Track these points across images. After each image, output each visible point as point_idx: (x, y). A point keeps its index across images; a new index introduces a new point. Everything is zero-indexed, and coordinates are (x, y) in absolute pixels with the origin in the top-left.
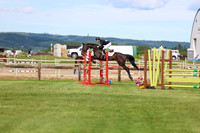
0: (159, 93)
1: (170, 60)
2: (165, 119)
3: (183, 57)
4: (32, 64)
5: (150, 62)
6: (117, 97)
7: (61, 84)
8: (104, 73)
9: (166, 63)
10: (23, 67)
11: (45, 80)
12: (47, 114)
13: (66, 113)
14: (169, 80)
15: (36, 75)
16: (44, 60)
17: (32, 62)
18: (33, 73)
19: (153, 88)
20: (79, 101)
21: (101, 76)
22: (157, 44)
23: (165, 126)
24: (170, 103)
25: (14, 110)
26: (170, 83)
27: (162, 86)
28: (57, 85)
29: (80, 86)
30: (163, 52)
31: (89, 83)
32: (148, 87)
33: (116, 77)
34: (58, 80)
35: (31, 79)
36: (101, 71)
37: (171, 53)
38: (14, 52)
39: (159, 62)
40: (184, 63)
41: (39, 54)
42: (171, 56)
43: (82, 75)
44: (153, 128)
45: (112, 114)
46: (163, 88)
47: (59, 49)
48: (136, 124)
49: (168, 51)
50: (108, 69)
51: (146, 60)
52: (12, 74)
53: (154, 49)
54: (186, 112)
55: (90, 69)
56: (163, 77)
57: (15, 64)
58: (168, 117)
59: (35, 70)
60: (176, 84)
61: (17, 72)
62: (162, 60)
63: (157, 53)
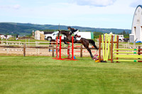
0: (109, 65)
1: (117, 42)
2: (114, 84)
3: (126, 40)
4: (20, 45)
5: (103, 43)
6: (80, 68)
7: (39, 59)
8: (71, 52)
9: (114, 44)
10: (12, 47)
11: (29, 56)
12: (30, 80)
13: (43, 80)
14: (116, 56)
15: (22, 53)
16: (28, 42)
17: (19, 43)
18: (20, 52)
19: (105, 62)
20: (52, 71)
21: (68, 53)
22: (108, 31)
23: (114, 88)
24: (117, 72)
25: (6, 78)
26: (117, 59)
27: (111, 60)
28: (37, 59)
29: (54, 61)
30: (112, 37)
31: (60, 58)
32: (102, 61)
33: (79, 54)
34: (38, 56)
35: (19, 55)
36: (68, 50)
37: (118, 37)
38: (6, 36)
39: (109, 44)
40: (127, 45)
41: (24, 38)
42: (118, 40)
43: (55, 53)
44: (105, 90)
45: (76, 80)
46: (112, 62)
47: (38, 34)
48: (93, 87)
49: (116, 35)
50: (73, 48)
51: (101, 42)
52: (5, 52)
53: (106, 35)
54: (128, 79)
55: (61, 48)
56: (112, 54)
57: (7, 45)
58: (116, 82)
59: (22, 49)
60: (121, 59)
61: (8, 51)
62: (112, 42)
63: (108, 37)
